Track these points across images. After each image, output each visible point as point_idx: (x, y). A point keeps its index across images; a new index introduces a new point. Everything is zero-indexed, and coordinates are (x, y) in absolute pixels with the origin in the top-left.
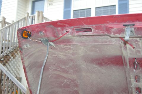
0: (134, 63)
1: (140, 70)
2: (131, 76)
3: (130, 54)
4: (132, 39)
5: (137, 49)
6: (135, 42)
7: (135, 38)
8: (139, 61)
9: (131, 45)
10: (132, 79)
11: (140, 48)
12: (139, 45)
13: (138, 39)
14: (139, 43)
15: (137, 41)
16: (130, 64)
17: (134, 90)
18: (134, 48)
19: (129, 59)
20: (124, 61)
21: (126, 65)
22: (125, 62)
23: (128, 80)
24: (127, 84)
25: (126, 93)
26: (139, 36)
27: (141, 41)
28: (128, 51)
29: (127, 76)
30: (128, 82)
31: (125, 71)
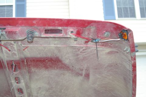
0: (12, 65)
1: (19, 71)
2: (11, 78)
3: (7, 57)
4: (7, 42)
5: (13, 52)
6: (10, 45)
7: (9, 41)
8: (17, 63)
9: (7, 48)
10: (12, 81)
11: (15, 51)
12: (14, 48)
13: (12, 42)
14: (14, 46)
15: (11, 44)
16: (8, 66)
17: (16, 92)
18: (9, 51)
19: (7, 61)
20: (2, 64)
21: (5, 67)
22: (4, 65)
23: (9, 83)
24: (9, 86)
25: (9, 95)
26: (11, 39)
27: (15, 44)
28: (5, 54)
29: (8, 78)
30: (10, 85)
31: (5, 74)
